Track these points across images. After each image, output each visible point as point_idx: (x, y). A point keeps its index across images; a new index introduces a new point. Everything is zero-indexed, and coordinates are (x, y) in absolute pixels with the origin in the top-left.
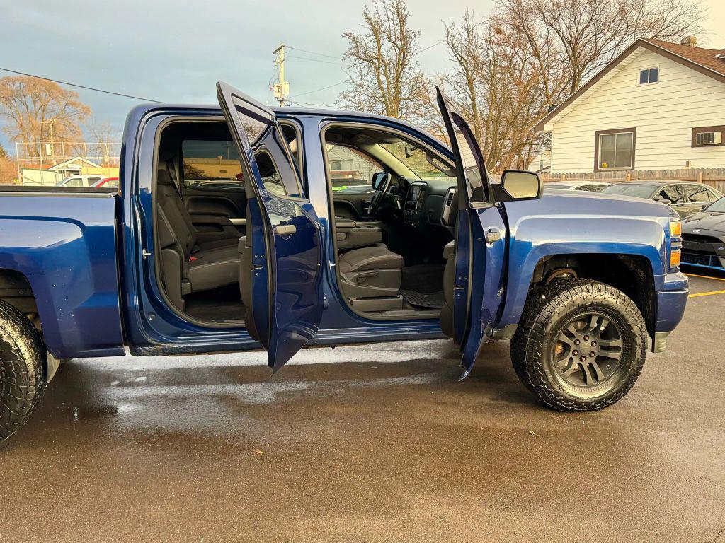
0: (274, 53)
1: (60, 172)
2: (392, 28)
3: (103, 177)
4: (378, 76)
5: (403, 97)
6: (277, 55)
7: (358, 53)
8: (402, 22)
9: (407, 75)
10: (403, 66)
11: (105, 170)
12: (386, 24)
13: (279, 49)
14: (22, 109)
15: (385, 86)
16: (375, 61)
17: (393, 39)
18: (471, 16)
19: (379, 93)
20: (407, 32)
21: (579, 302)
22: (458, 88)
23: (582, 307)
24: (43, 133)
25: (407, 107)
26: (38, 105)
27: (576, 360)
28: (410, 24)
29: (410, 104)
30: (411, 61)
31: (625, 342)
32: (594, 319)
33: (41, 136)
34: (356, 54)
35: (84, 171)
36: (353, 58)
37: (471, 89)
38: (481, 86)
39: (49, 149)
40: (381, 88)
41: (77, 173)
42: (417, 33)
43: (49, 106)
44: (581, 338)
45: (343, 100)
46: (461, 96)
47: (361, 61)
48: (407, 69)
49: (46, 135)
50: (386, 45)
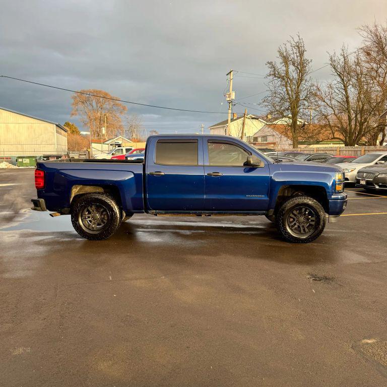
0: (227, 75)
1: (111, 145)
2: (296, 58)
3: (133, 148)
4: (286, 87)
5: (301, 98)
6: (229, 76)
7: (275, 74)
8: (301, 54)
9: (305, 86)
10: (302, 80)
11: (134, 144)
12: (292, 56)
13: (230, 72)
14: (90, 108)
15: (290, 92)
16: (285, 79)
17: (296, 65)
18: (346, 47)
19: (287, 97)
20: (304, 60)
21: (297, 202)
22: (337, 91)
23: (298, 205)
24: (101, 121)
25: (304, 105)
26: (99, 105)
27: (297, 224)
28: (306, 56)
29: (306, 103)
30: (307, 77)
31: (316, 218)
32: (304, 209)
33: (100, 123)
34: (274, 75)
35: (123, 145)
36: (271, 77)
37: (346, 92)
38: (353, 89)
39: (104, 131)
40: (288, 94)
41: (119, 146)
42: (310, 61)
43: (104, 106)
44: (299, 216)
45: (263, 102)
46: (340, 96)
47: (277, 78)
48: (303, 82)
49: (102, 122)
50: (292, 68)
